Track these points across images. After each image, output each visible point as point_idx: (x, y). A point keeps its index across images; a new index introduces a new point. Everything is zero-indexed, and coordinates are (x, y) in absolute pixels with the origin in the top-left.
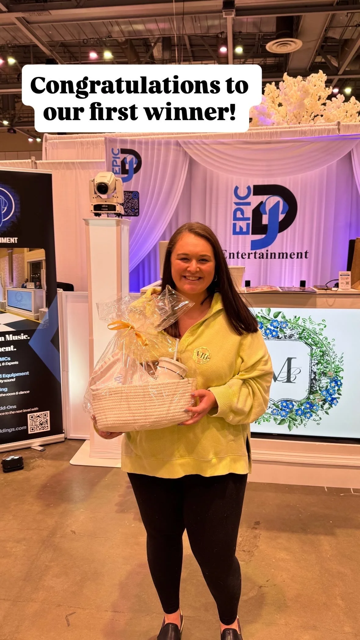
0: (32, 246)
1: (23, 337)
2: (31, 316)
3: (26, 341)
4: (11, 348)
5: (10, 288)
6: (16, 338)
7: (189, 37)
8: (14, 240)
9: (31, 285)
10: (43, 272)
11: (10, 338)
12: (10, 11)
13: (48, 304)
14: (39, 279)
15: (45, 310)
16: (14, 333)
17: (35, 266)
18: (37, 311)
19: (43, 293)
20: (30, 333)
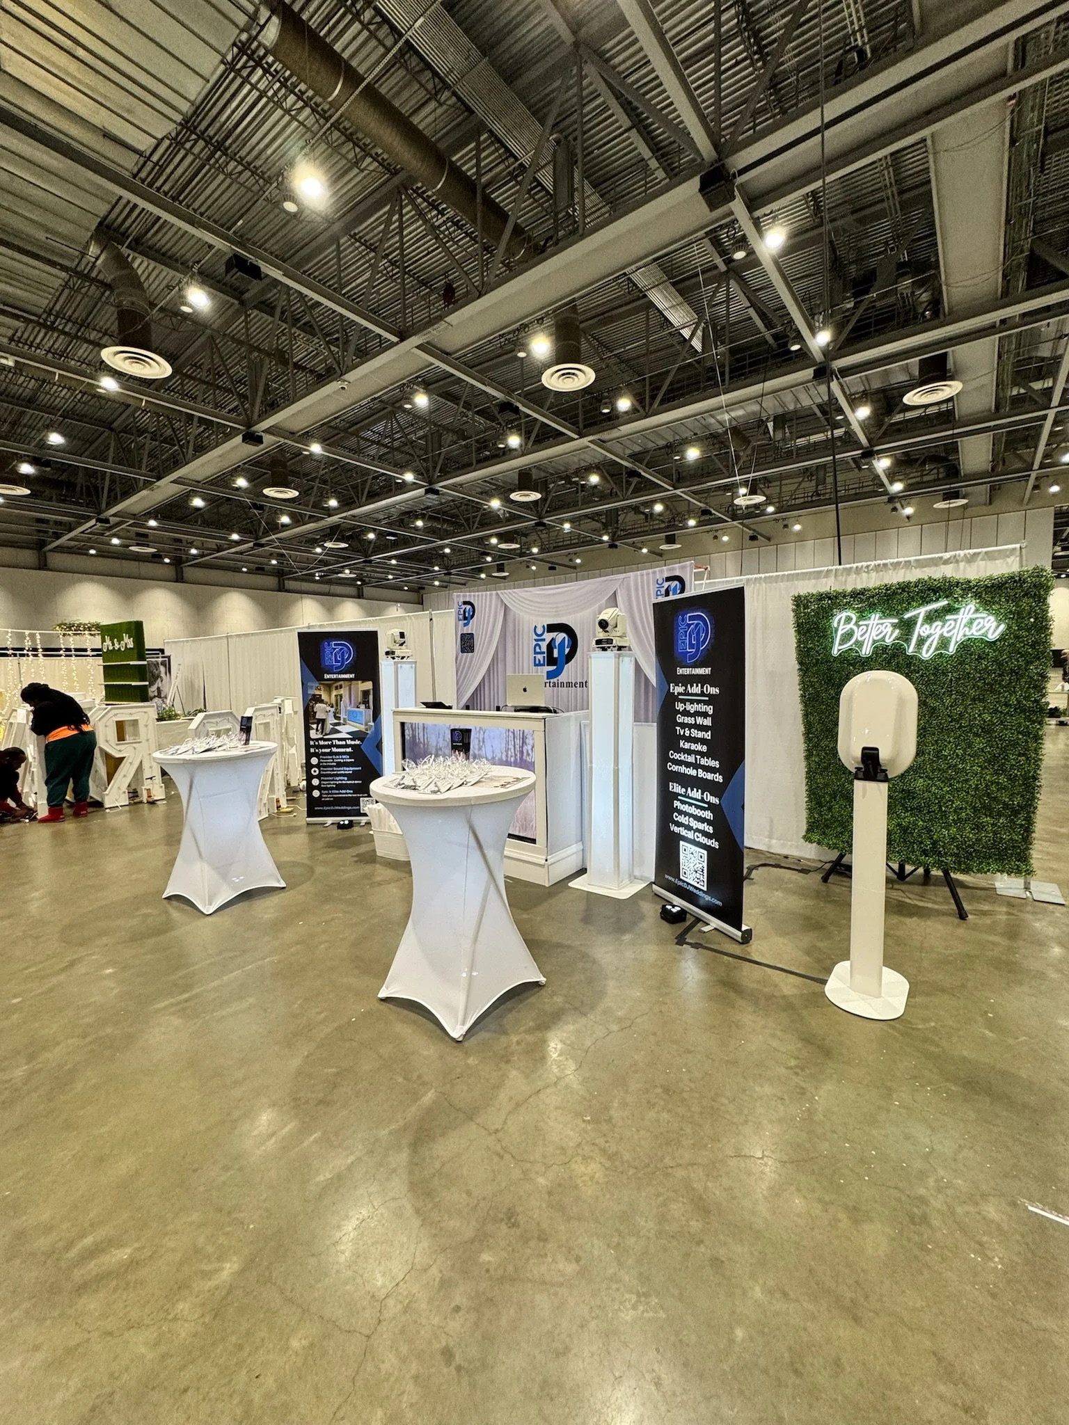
0: (364, 680)
1: (357, 742)
2: (362, 728)
3: (359, 745)
4: (349, 750)
5: (349, 708)
6: (353, 743)
7: (819, 406)
8: (352, 676)
9: (363, 707)
10: (371, 697)
11: (349, 742)
12: (581, 436)
13: (374, 720)
14: (368, 702)
15: (372, 724)
16: (351, 739)
17: (366, 693)
18: (366, 725)
19: (371, 711)
20: (362, 740)
